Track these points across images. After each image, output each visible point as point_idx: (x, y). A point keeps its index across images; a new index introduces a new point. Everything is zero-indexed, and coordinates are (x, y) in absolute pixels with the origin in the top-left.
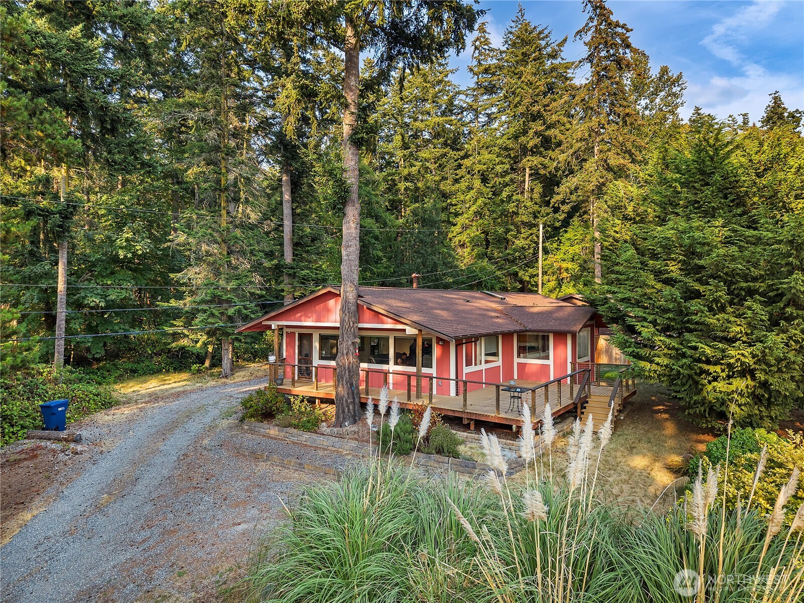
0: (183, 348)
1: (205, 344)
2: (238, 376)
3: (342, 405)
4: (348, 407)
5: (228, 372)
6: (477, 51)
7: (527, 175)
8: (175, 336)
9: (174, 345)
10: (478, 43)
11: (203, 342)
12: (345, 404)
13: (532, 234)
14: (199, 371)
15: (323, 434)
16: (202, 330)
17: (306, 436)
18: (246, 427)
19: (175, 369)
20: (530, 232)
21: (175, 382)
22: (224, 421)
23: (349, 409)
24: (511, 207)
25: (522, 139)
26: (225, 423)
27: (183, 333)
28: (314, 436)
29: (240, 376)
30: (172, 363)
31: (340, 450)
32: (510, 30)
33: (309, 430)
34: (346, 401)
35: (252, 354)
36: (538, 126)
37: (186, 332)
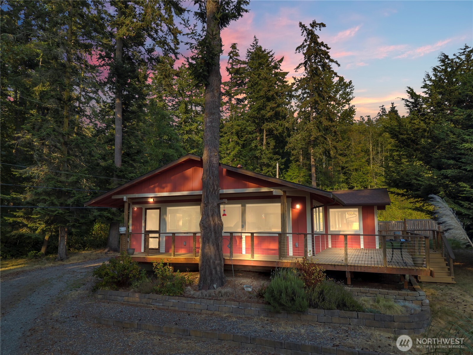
0: (22, 236)
1: (44, 232)
2: (73, 260)
3: (210, 266)
4: (215, 268)
5: (64, 256)
6: (231, 60)
7: (265, 135)
8: (16, 225)
9: (13, 233)
10: (231, 55)
11: (42, 230)
12: (212, 266)
13: (268, 171)
14: (36, 257)
15: (194, 298)
16: (40, 219)
17: (174, 300)
18: (100, 297)
19: (12, 256)
20: (268, 170)
21: (13, 266)
22: (73, 292)
23: (216, 271)
24: (258, 153)
25: (263, 112)
26: (75, 294)
27: (22, 223)
28: (184, 300)
29: (74, 259)
30: (9, 251)
31: (217, 313)
32: (249, 50)
33: (175, 294)
34: (214, 263)
35: (81, 244)
36: (272, 104)
37: (25, 222)
